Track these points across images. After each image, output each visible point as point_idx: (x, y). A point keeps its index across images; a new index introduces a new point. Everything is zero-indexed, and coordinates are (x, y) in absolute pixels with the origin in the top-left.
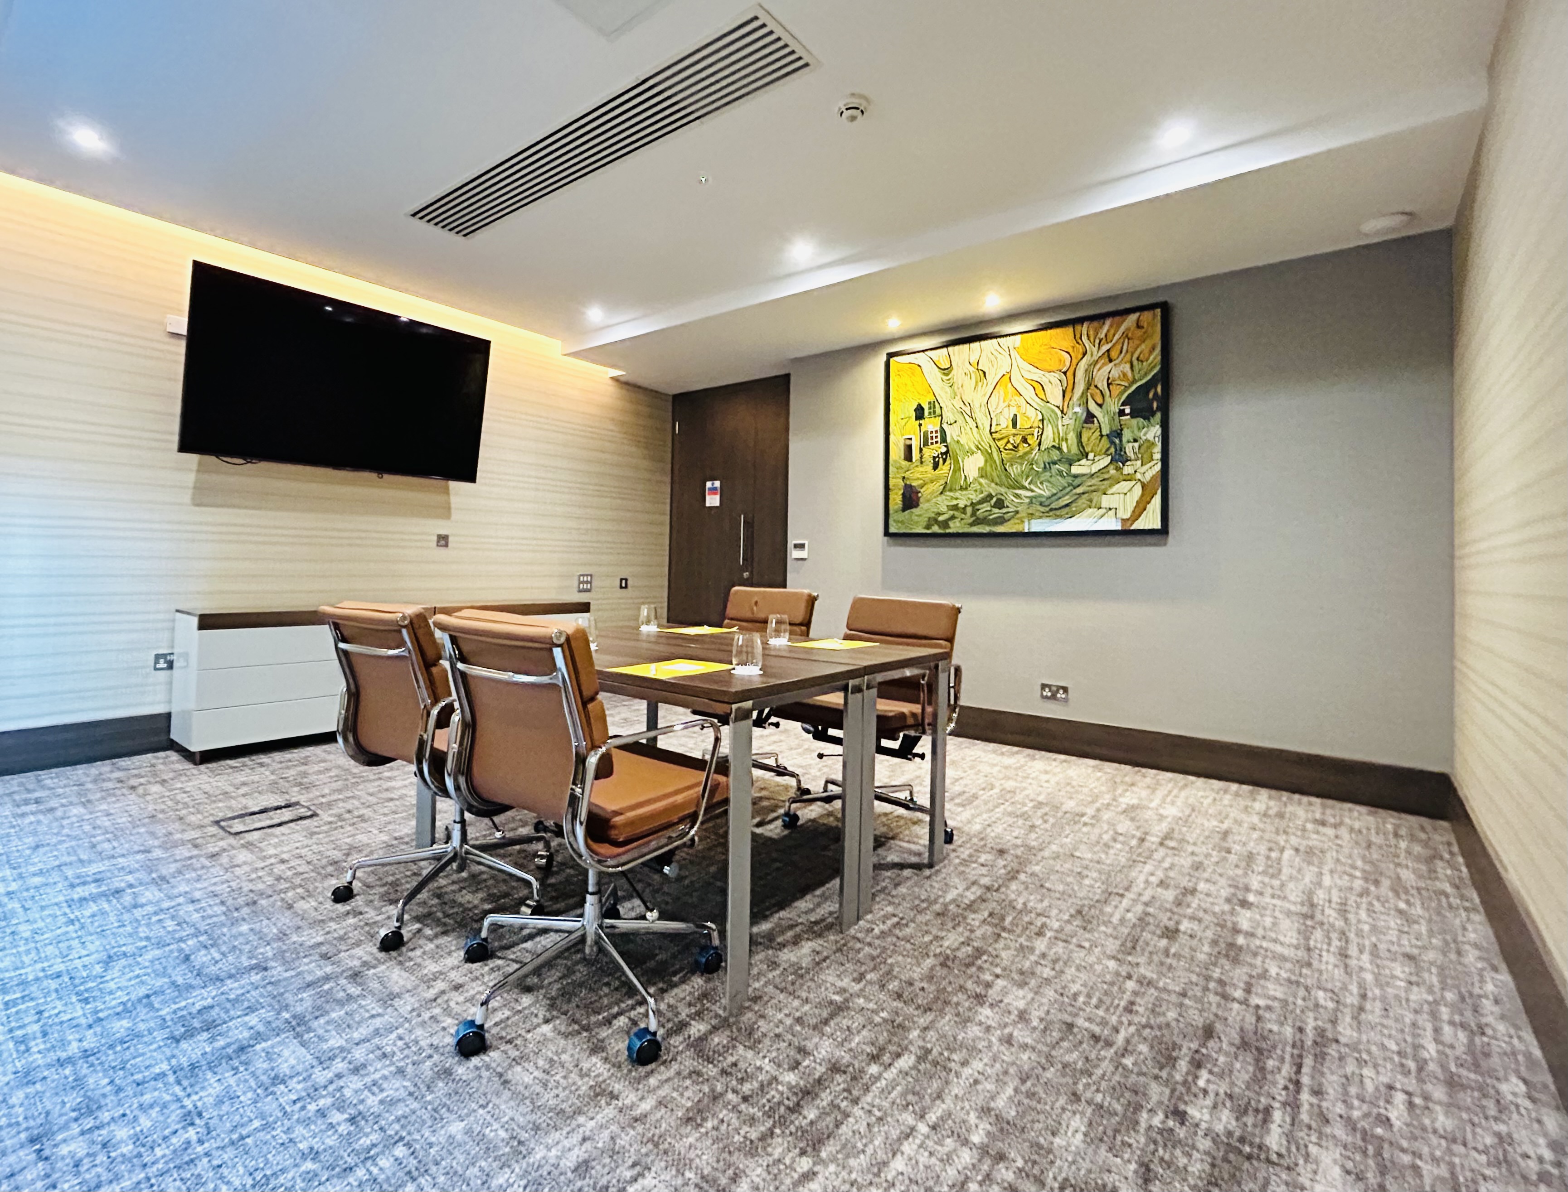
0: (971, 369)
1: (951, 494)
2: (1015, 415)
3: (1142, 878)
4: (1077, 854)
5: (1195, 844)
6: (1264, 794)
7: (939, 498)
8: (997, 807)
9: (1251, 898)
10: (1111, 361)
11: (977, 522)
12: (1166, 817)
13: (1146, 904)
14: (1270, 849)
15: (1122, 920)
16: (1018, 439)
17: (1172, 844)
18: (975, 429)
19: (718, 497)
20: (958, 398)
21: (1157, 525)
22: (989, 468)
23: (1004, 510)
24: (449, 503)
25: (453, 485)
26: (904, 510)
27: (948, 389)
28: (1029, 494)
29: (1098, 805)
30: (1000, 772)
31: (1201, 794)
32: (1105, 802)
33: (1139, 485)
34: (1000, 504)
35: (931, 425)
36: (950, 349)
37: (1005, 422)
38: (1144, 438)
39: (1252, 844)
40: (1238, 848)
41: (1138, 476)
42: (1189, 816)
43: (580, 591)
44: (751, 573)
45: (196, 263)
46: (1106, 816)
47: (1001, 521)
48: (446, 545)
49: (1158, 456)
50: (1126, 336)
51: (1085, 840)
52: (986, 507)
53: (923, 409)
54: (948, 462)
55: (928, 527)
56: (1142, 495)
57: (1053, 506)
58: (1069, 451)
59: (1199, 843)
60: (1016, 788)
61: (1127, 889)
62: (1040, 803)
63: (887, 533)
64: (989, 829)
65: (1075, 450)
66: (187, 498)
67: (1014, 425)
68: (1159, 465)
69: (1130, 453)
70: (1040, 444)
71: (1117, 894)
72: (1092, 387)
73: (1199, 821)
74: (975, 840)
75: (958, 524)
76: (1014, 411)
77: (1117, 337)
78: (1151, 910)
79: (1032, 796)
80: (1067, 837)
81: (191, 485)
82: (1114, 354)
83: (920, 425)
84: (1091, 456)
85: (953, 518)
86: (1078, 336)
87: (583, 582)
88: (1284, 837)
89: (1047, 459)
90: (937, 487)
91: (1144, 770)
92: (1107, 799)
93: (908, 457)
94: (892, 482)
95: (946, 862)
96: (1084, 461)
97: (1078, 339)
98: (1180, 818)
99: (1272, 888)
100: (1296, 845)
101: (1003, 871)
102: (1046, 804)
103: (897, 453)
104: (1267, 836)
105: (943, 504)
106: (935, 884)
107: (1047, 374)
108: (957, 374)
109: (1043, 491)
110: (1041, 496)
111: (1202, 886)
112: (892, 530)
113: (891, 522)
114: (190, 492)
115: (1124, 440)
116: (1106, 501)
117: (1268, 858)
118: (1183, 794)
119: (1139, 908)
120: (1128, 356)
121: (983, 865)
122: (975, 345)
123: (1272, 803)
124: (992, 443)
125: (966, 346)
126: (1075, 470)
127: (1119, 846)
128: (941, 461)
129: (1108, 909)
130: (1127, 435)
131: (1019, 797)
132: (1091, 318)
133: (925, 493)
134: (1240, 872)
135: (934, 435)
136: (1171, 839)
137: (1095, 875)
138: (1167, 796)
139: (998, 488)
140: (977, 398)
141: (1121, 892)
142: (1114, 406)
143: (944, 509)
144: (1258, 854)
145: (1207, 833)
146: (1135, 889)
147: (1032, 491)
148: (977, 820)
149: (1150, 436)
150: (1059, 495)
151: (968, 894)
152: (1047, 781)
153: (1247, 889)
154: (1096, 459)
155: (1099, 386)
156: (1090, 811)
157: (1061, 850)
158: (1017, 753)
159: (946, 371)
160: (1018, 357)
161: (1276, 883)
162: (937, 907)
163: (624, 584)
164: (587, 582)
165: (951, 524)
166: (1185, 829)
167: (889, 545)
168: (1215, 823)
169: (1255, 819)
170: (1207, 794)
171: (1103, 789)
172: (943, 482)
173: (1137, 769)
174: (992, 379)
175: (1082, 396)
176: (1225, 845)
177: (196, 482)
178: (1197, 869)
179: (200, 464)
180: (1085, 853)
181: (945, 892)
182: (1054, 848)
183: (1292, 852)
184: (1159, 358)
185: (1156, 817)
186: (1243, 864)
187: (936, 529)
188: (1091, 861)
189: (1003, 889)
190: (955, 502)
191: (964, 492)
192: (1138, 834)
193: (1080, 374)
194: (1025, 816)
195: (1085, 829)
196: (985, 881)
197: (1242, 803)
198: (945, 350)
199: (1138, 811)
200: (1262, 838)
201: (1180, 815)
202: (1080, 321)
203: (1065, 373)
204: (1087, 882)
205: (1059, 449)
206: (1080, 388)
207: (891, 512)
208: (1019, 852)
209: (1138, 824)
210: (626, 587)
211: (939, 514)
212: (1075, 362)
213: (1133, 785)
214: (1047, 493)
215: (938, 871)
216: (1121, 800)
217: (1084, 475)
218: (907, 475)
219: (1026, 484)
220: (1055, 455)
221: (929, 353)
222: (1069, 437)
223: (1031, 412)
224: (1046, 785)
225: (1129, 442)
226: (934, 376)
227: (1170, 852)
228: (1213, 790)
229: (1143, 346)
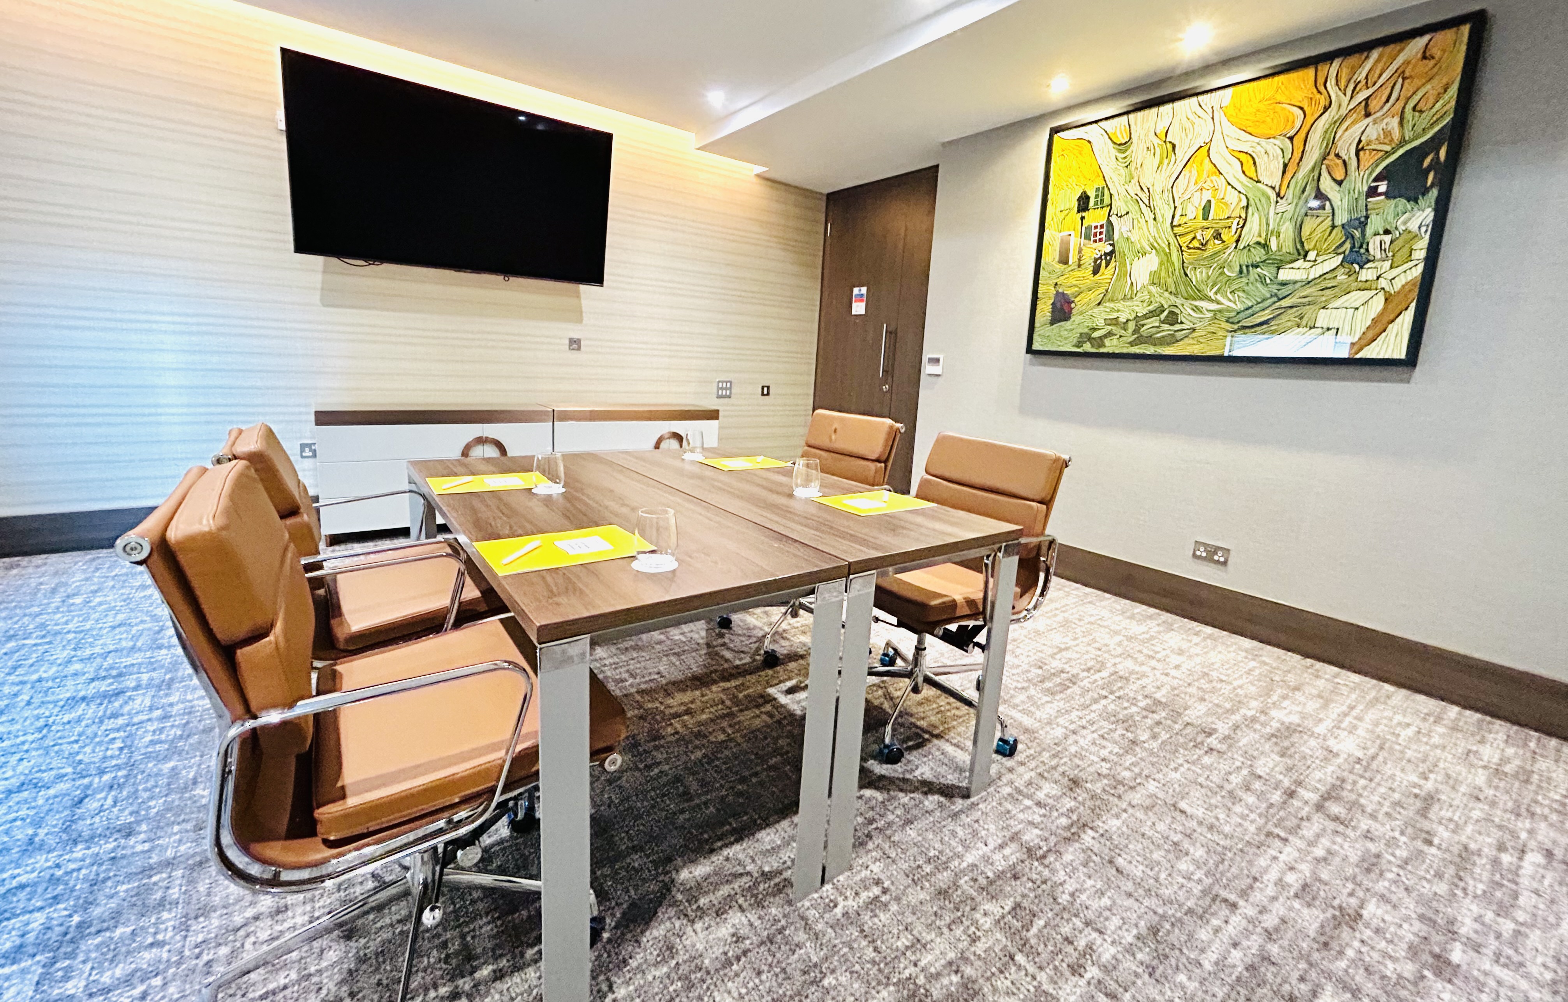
0: (1156, 141)
1: (1112, 305)
2: (1209, 201)
3: (1273, 875)
4: (1183, 805)
5: (1373, 817)
6: (1500, 730)
7: (1096, 310)
8: (1096, 701)
9: (1457, 955)
10: (1368, 115)
11: (1140, 340)
12: (1337, 755)
13: (1269, 935)
14: (1501, 847)
15: (1221, 964)
16: (1209, 234)
17: (1335, 809)
18: (1151, 222)
19: (863, 305)
20: (1135, 181)
21: (1401, 353)
22: (1163, 274)
23: (1177, 327)
24: (581, 307)
25: (584, 288)
26: (1052, 323)
27: (1123, 171)
28: (1214, 306)
29: (1237, 718)
30: (1119, 644)
31: (1398, 718)
32: (1250, 713)
33: (1381, 298)
34: (1173, 319)
35: (1096, 217)
36: (1132, 116)
37: (1193, 211)
38: (1402, 228)
39: (1469, 829)
40: (1446, 835)
41: (1383, 283)
42: (1373, 758)
43: (719, 397)
44: (891, 387)
45: (284, 51)
46: (1245, 739)
47: (1172, 340)
48: (579, 349)
49: (1420, 254)
50: (1402, 74)
51: (1201, 780)
52: (1154, 322)
53: (1088, 198)
54: (1112, 264)
55: (1079, 344)
56: (1385, 309)
57: (1243, 323)
58: (1279, 249)
59: (1380, 816)
60: (1132, 673)
61: (1244, 894)
62: (1157, 703)
63: (1029, 350)
64: (1073, 738)
65: (1288, 246)
66: (316, 298)
67: (1206, 217)
68: (1420, 268)
69: (1374, 248)
70: (1237, 241)
71: (1226, 901)
72: (1332, 156)
73: (1388, 770)
74: (1046, 755)
75: (1115, 342)
76: (1207, 195)
77: (1385, 76)
78: (1274, 949)
79: (1150, 689)
80: (1176, 769)
81: (319, 286)
82: (1374, 105)
83: (1082, 218)
84: (1312, 256)
85: (1110, 334)
86: (1321, 81)
87: (722, 389)
88: (1528, 824)
89: (1245, 260)
90: (1094, 296)
91: (1319, 665)
92: (1252, 708)
93: (1064, 261)
94: (1041, 289)
95: (991, 789)
96: (1300, 263)
97: (1320, 86)
98: (1359, 761)
99: (1498, 936)
100: (1549, 845)
101: (1064, 821)
102: (1164, 705)
103: (1050, 255)
104: (1498, 816)
105: (1099, 317)
106: (959, 830)
107: (1263, 142)
108: (1137, 150)
109: (1232, 303)
110: (1229, 310)
111: (1372, 910)
112: (1036, 346)
113: (1035, 336)
114: (318, 293)
115: (1369, 231)
116: (1324, 318)
117: (1496, 862)
118: (1370, 716)
119: (1254, 943)
120: (1399, 106)
121: (1039, 804)
122: (1166, 109)
123: (1510, 751)
124: (1172, 240)
125: (1154, 110)
126: (1285, 275)
127: (1251, 799)
128: (1104, 262)
129: (1203, 935)
130: (1375, 223)
131: (1130, 689)
132: (1345, 53)
133: (1079, 304)
134: (1442, 888)
135: (1098, 230)
136: (1338, 799)
137: (1199, 853)
138: (1346, 715)
139: (1172, 298)
140: (1157, 181)
141: (1232, 897)
142: (1360, 182)
143: (1101, 323)
144: (1479, 853)
145: (1396, 796)
146: (1257, 896)
147: (1218, 303)
148: (1061, 721)
149: (1413, 226)
150: (1256, 308)
151: (997, 857)
152: (1177, 667)
153: (1451, 931)
154: (1320, 259)
155: (1343, 154)
156: (1223, 728)
157: (1161, 795)
158: (1150, 617)
159: (1123, 146)
160: (1224, 120)
161: (1507, 927)
162: (944, 878)
163: (766, 391)
164: (726, 389)
165: (1107, 342)
166: (1362, 782)
167: (1032, 364)
168: (1414, 778)
169: (1481, 778)
170: (1407, 720)
171: (1253, 689)
172: (1102, 290)
173: (1309, 661)
174: (1182, 154)
175: (1313, 169)
176: (1426, 825)
177: (323, 282)
178: (1368, 871)
179: (325, 265)
180: (1194, 806)
181: (967, 848)
182: (1152, 787)
183: (1540, 859)
184: (1453, 103)
185: (1319, 753)
186: (1451, 871)
187: (1087, 347)
188: (1200, 823)
189: (1051, 858)
190: (1115, 315)
191: (1129, 303)
192: (1286, 783)
193: (1316, 138)
194: (1128, 723)
195: (1207, 760)
196: (1031, 836)
197: (1463, 746)
198: (1125, 117)
199: (1295, 738)
200: (1488, 819)
201: (1360, 754)
202: (1328, 57)
203: (1291, 139)
204: (1184, 865)
205: (1265, 246)
206: (1313, 155)
207: (1037, 325)
208: (1098, 787)
209: (1290, 762)
210: (768, 394)
211: (1094, 329)
212: (1310, 120)
213: (1297, 689)
214: (1240, 307)
215: (974, 805)
216: (1274, 713)
217: (1295, 282)
218: (1060, 281)
219: (1211, 294)
220: (1258, 255)
221: (1103, 124)
222: (1283, 229)
223: (1232, 197)
224: (1173, 673)
225: (1376, 234)
226: (1106, 152)
227: (1331, 825)
228: (1417, 712)
229: (1428, 86)
